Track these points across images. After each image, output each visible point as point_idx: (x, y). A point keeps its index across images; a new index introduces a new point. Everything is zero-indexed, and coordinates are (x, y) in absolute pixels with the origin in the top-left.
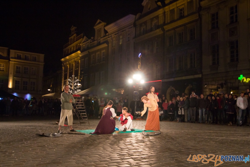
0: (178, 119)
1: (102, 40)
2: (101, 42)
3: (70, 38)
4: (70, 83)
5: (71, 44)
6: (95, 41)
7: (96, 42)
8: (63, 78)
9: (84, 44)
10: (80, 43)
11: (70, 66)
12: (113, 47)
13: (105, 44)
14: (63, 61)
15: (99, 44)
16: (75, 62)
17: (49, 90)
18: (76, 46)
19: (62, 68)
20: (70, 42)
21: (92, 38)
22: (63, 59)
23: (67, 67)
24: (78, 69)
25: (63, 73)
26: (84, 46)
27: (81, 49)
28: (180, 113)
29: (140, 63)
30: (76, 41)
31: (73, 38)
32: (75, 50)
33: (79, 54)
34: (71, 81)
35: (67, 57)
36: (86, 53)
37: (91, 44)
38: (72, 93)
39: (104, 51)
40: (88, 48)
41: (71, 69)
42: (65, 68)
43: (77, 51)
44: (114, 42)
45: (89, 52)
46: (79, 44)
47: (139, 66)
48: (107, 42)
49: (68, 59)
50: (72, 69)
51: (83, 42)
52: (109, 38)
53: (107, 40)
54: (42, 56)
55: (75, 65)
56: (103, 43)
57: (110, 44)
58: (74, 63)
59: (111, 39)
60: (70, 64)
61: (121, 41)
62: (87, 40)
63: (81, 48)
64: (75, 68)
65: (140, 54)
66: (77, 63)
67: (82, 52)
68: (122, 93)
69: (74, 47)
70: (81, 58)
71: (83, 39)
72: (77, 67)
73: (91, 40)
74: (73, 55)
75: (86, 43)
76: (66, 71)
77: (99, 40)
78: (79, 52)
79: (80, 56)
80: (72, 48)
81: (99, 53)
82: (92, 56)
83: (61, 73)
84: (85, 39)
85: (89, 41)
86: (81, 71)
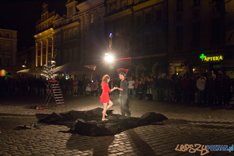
0: (147, 98)
1: (74, 18)
2: (73, 20)
3: (42, 15)
4: (46, 69)
5: (43, 21)
6: (67, 18)
7: (68, 20)
8: (37, 54)
9: (57, 22)
10: (52, 20)
11: (43, 43)
12: (85, 25)
13: (77, 22)
14: (36, 38)
15: (71, 22)
16: (48, 38)
17: (24, 66)
18: (49, 22)
19: (35, 45)
20: (42, 19)
21: (64, 16)
22: (36, 36)
23: (41, 43)
24: (51, 45)
25: (37, 49)
26: (56, 23)
27: (54, 27)
28: (148, 93)
29: (111, 42)
30: (49, 18)
31: (45, 15)
32: (47, 27)
33: (52, 31)
34: (47, 67)
35: (40, 34)
36: (59, 30)
37: (63, 21)
38: (48, 77)
39: (76, 29)
40: (60, 26)
41: (44, 46)
42: (38, 44)
43: (49, 28)
44: (85, 20)
45: (61, 29)
46: (51, 22)
47: (110, 45)
48: (79, 20)
49: (41, 36)
50: (46, 46)
51: (55, 19)
52: (80, 17)
53: (79, 19)
54: (15, 33)
55: (48, 42)
56: (75, 21)
57: (82, 22)
58: (47, 40)
59: (82, 17)
60: (43, 41)
61: (92, 19)
62: (59, 18)
63: (53, 25)
64: (48, 45)
65: (111, 34)
66: (50, 40)
67: (54, 29)
68: (94, 70)
69: (46, 24)
70: (54, 35)
71: (55, 16)
72: (50, 43)
73: (63, 18)
74: (46, 32)
75: (59, 21)
76: (39, 47)
77: (71, 18)
78: (52, 29)
79: (53, 33)
80: (45, 25)
81: (71, 30)
82: (65, 33)
83: (35, 49)
84: (57, 17)
85: (61, 18)
86: (55, 48)
